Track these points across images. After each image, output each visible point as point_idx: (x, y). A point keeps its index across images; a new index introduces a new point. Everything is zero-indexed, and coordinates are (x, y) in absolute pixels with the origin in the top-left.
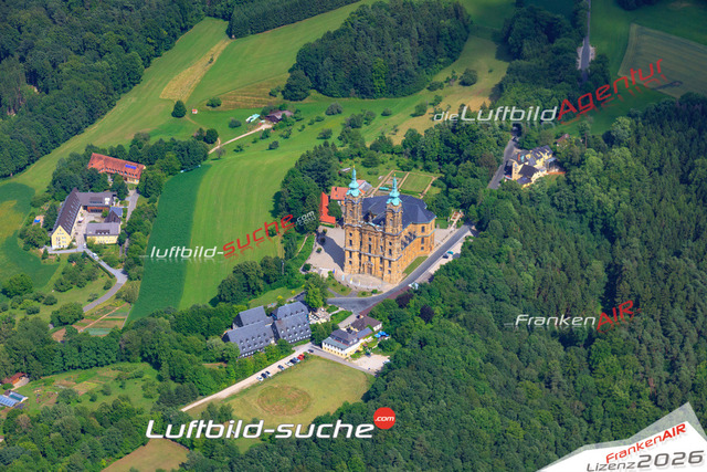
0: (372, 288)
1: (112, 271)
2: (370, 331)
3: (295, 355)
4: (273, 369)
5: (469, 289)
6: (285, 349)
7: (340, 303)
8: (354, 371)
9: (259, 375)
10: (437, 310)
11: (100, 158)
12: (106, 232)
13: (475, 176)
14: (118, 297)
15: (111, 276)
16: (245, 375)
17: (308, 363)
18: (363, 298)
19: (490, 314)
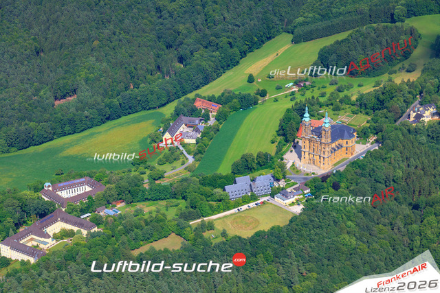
0: (312, 171)
1: (188, 156)
2: (301, 192)
3: (259, 202)
4: (244, 207)
5: (363, 175)
6: (254, 198)
7: (293, 178)
8: (287, 212)
9: (236, 209)
10: (342, 185)
11: (200, 101)
12: (191, 137)
13: (387, 118)
14: (185, 169)
15: (187, 159)
16: (229, 209)
17: (264, 206)
18: (306, 176)
19: (370, 189)
